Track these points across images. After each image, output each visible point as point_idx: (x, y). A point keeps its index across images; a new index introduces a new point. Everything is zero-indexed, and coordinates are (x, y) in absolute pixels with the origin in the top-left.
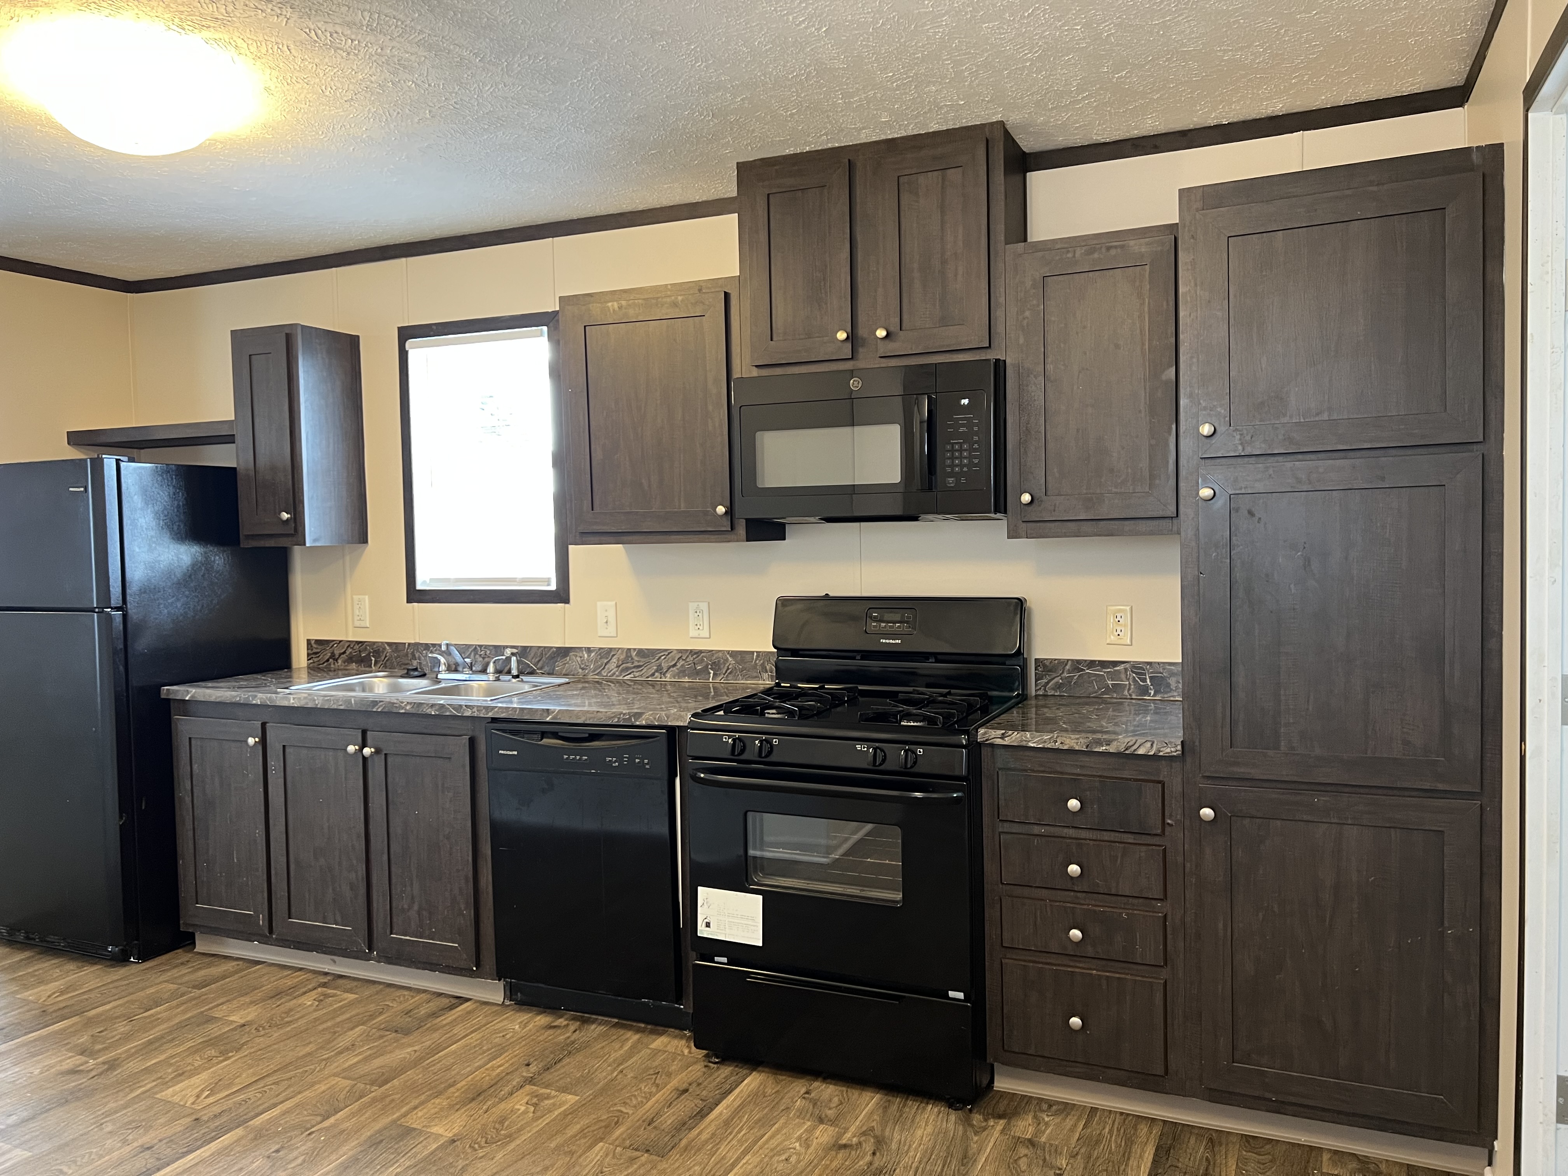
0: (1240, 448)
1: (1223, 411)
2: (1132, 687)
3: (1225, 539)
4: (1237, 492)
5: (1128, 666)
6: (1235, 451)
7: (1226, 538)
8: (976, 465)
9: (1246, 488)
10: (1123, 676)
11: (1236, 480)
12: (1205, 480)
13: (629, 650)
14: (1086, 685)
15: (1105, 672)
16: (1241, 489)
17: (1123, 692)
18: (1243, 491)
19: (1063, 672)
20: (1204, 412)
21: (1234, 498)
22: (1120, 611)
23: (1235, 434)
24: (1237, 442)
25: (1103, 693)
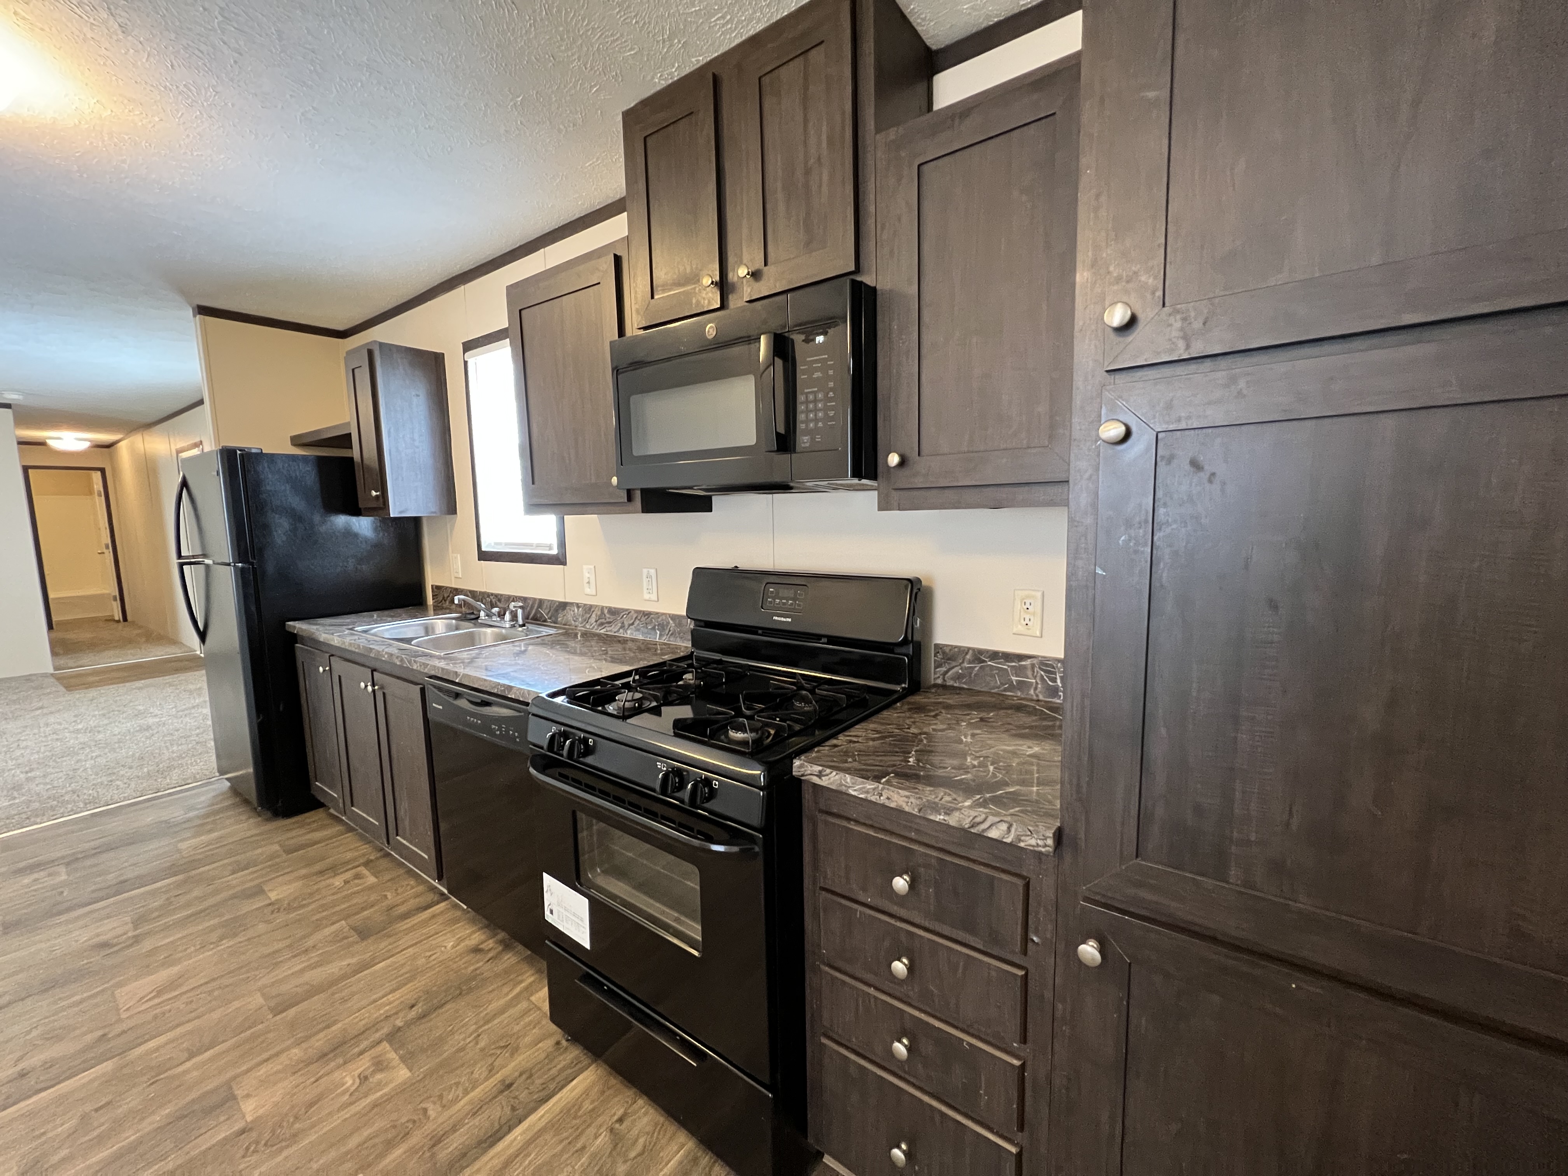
0: (1181, 344)
1: (1151, 281)
2: (1039, 686)
3: (1143, 512)
4: (1171, 427)
5: (1035, 661)
6: (1172, 351)
7: (1147, 512)
8: (832, 419)
9: (1189, 418)
10: (1029, 673)
11: (1169, 406)
12: (1113, 408)
13: (603, 607)
14: (988, 679)
15: (1009, 666)
16: (1179, 420)
17: (1029, 690)
18: (1183, 425)
19: (963, 662)
20: (1115, 288)
21: (1163, 439)
22: (1028, 597)
23: (1172, 320)
24: (1175, 334)
25: (1005, 690)
